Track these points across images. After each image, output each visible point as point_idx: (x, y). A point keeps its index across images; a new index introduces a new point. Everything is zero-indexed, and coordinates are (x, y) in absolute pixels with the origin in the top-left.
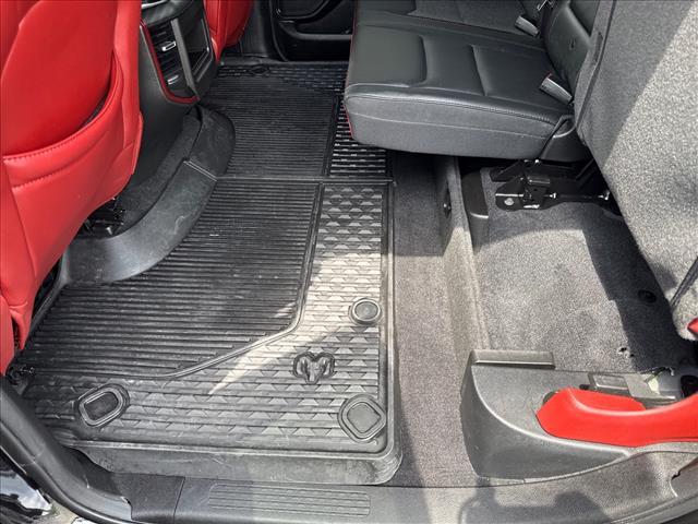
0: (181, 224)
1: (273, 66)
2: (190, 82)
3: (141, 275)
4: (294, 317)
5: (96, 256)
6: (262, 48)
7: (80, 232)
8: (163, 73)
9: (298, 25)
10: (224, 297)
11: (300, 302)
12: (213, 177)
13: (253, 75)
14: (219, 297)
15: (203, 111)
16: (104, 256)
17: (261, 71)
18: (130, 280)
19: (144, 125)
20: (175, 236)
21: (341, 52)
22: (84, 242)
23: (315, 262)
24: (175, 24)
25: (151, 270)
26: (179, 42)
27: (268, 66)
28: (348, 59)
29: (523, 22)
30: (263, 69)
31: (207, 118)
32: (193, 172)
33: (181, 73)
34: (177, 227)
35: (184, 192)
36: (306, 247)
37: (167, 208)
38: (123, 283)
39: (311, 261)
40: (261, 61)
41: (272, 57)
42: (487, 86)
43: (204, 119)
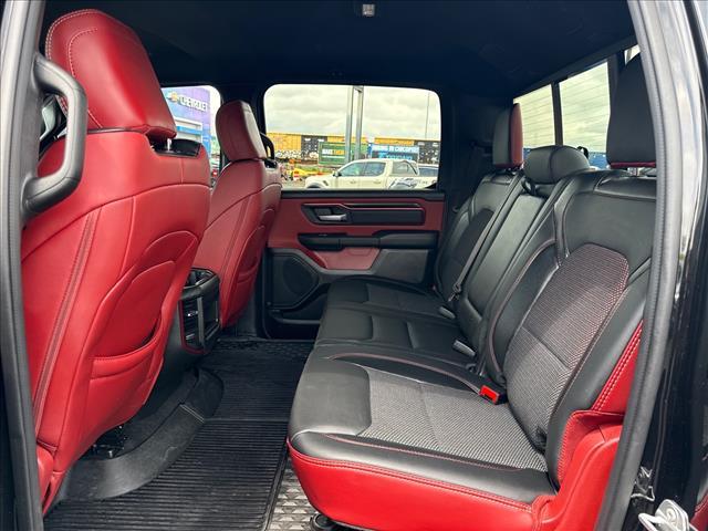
0: (171, 453)
1: (261, 342)
2: (201, 339)
3: (130, 493)
4: (262, 527)
5: (95, 475)
6: (254, 330)
7: (86, 454)
8: (185, 331)
9: (283, 313)
10: (201, 511)
11: (267, 515)
12: (201, 419)
13: (242, 348)
14: (197, 510)
15: (201, 371)
16: (101, 475)
17: (250, 346)
18: (120, 497)
19: (163, 367)
20: (165, 463)
21: (312, 333)
22: (87, 463)
23: (283, 483)
24: (200, 300)
25: (139, 489)
26: (199, 312)
27: (255, 343)
28: (315, 338)
29: (444, 310)
30: (252, 344)
31: (203, 376)
32: (186, 414)
33: (197, 333)
34: (166, 456)
35: (177, 428)
36: (276, 472)
37: (162, 438)
38: (113, 499)
39: (279, 483)
40: (251, 339)
41: (259, 336)
42: (415, 344)
43: (200, 376)
